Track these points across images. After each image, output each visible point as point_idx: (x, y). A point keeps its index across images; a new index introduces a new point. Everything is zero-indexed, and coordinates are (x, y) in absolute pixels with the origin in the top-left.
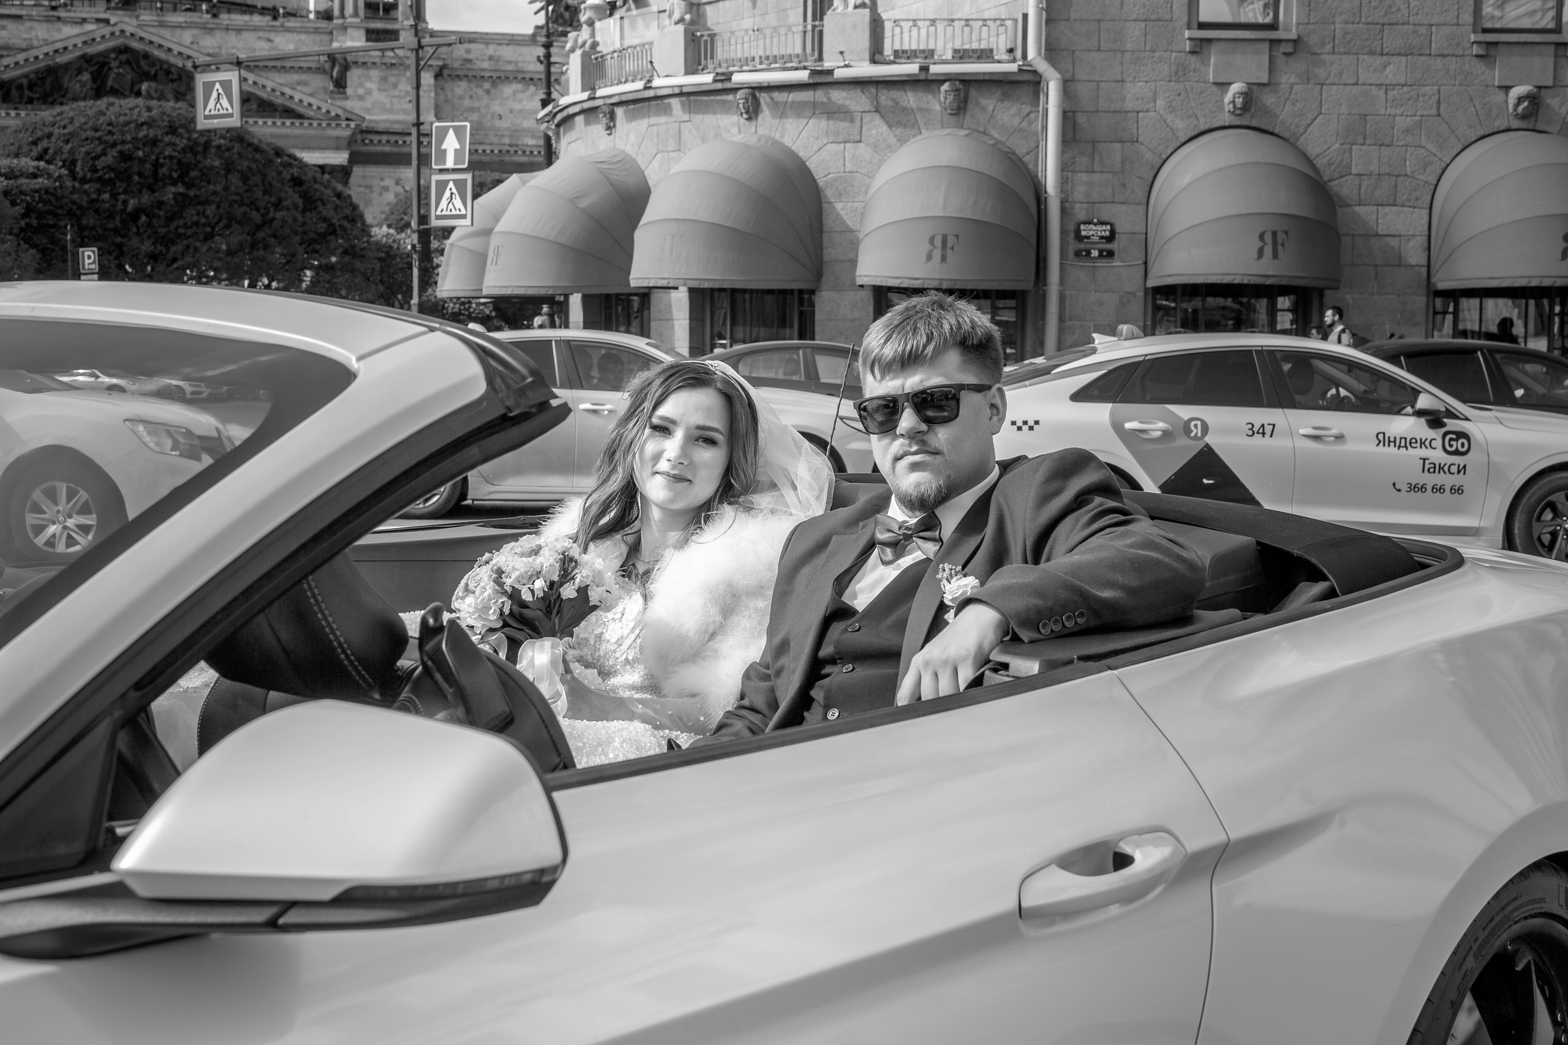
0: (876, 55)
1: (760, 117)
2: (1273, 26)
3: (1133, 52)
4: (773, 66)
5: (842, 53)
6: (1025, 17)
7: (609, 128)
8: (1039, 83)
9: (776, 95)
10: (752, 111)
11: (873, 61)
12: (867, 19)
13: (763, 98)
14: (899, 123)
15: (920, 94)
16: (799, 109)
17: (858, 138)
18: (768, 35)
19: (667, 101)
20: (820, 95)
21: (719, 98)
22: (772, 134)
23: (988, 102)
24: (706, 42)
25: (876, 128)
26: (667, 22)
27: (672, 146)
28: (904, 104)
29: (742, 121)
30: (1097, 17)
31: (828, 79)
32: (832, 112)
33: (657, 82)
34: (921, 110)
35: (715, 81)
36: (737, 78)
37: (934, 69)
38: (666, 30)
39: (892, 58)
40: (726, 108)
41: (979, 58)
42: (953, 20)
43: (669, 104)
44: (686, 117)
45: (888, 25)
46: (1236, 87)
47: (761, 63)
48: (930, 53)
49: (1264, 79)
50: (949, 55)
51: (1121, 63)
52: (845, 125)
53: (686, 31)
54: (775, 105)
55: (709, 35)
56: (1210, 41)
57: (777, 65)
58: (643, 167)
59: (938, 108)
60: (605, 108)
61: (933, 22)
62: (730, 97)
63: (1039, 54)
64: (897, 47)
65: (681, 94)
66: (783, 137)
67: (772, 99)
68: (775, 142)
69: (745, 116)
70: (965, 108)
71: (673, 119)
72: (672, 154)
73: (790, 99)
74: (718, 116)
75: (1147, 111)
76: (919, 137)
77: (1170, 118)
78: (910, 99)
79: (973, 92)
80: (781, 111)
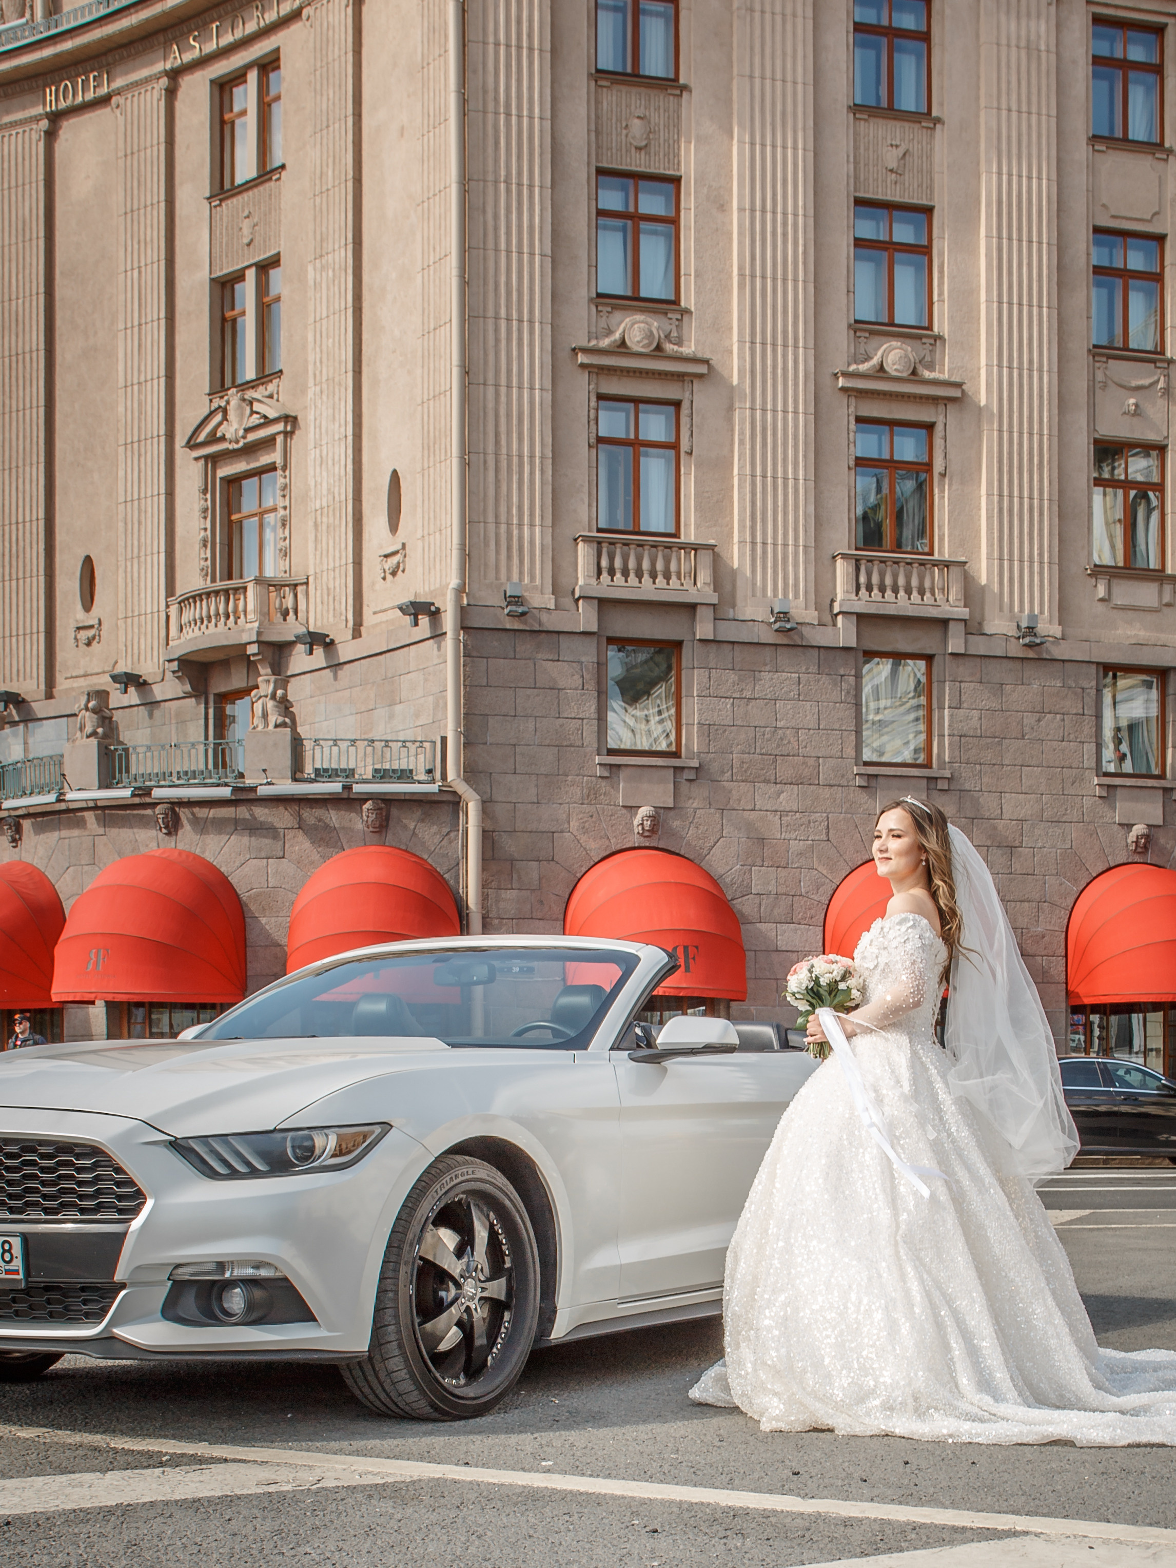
0: (297, 771)
1: (180, 832)
2: (676, 755)
3: (547, 776)
4: (192, 781)
5: (264, 771)
6: (444, 740)
7: (14, 840)
8: (459, 803)
9: (196, 810)
10: (172, 826)
11: (295, 779)
12: (289, 738)
13: (184, 814)
14: (321, 839)
15: (343, 813)
16: (220, 825)
17: (281, 854)
18: (185, 750)
19: (79, 814)
20: (242, 812)
21: (135, 812)
22: (193, 850)
23: (410, 821)
24: (120, 755)
25: (300, 844)
26: (78, 734)
27: (85, 859)
28: (327, 821)
29: (161, 835)
30: (513, 741)
31: (251, 796)
32: (254, 828)
33: (70, 796)
34: (343, 828)
35: (133, 795)
36: (157, 793)
37: (357, 788)
38: (77, 743)
39: (313, 776)
40: (145, 823)
41: (399, 778)
42: (373, 741)
43: (83, 817)
44: (101, 831)
45: (308, 745)
46: (644, 811)
47: (179, 778)
48: (352, 772)
49: (671, 805)
50: (369, 775)
51: (537, 786)
52: (267, 841)
53: (99, 743)
54: (196, 822)
55: (124, 750)
56: (619, 766)
57: (196, 781)
58: (53, 881)
59: (359, 826)
60: (10, 820)
61: (353, 742)
62: (149, 812)
63: (459, 776)
64: (318, 766)
65: (96, 808)
66: (204, 852)
67: (193, 814)
68: (197, 858)
69: (164, 831)
70: (387, 826)
71: (87, 833)
72: (86, 868)
73: (211, 815)
74: (135, 830)
75: (562, 832)
76: (342, 854)
77: (583, 839)
78: (334, 817)
79: (395, 812)
80: (202, 826)
